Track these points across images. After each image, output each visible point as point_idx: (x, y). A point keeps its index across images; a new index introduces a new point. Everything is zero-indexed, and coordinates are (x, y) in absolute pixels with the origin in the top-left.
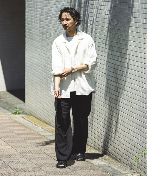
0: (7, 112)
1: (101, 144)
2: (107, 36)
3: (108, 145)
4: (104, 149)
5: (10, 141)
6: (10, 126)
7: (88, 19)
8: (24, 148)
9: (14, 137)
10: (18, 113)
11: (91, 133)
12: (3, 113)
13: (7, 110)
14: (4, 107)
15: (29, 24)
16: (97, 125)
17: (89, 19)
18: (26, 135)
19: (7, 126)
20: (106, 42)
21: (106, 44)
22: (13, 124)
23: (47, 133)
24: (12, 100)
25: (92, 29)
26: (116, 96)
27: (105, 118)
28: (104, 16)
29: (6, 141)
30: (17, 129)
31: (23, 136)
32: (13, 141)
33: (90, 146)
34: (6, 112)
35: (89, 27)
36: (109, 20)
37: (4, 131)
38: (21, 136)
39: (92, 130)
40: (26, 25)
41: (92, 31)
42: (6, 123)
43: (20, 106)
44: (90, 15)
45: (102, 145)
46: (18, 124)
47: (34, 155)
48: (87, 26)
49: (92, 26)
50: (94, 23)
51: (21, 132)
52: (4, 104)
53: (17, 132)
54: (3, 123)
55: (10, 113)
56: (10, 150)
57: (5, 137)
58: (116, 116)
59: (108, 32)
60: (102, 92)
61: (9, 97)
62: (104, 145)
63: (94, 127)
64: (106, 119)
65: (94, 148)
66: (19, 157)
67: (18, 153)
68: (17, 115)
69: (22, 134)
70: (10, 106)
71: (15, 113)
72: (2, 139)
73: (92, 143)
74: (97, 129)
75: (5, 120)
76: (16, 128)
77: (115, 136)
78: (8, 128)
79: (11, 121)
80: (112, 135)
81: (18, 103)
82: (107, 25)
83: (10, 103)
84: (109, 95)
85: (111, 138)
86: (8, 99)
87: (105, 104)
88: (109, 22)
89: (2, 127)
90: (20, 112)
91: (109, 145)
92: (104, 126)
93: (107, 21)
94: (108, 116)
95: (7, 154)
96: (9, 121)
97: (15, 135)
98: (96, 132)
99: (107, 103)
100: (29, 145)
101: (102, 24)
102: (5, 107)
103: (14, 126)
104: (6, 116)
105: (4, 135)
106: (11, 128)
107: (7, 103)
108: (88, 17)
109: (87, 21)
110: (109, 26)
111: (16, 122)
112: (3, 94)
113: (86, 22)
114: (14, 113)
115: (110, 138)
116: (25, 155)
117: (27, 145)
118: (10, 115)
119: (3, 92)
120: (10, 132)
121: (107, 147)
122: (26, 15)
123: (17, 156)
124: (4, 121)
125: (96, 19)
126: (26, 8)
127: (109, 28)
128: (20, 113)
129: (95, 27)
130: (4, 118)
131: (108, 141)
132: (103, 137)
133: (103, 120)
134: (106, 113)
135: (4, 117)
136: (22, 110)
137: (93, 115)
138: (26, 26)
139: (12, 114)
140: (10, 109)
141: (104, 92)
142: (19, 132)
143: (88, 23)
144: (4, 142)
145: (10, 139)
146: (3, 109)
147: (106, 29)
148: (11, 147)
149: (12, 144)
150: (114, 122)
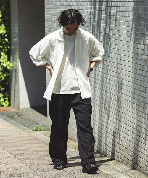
0: (28, 129)
1: (130, 157)
2: (132, 27)
3: (137, 158)
4: (134, 163)
5: (25, 159)
6: (28, 144)
7: (110, 10)
8: (39, 165)
9: (30, 154)
10: (39, 129)
11: (119, 146)
12: (22, 130)
13: (27, 127)
14: (24, 124)
15: (48, 24)
16: (125, 135)
17: (112, 10)
18: (45, 152)
19: (25, 144)
20: (131, 34)
21: (131, 37)
22: (32, 141)
23: (70, 149)
24: (36, 117)
25: (116, 20)
26: (144, 98)
27: (133, 126)
28: (128, 4)
29: (20, 159)
30: (35, 147)
31: (41, 154)
32: (28, 159)
33: (118, 161)
34: (26, 129)
35: (112, 19)
36: (134, 8)
37: (21, 148)
38: (39, 153)
39: (119, 141)
40: (46, 25)
41: (116, 23)
42: (24, 140)
43: (44, 123)
44: (113, 5)
45: (132, 159)
46: (38, 141)
47: (50, 172)
48: (110, 18)
49: (116, 18)
50: (118, 13)
51: (40, 149)
52: (25, 121)
53: (34, 150)
54: (20, 140)
55: (30, 130)
56: (23, 168)
57: (19, 155)
58: (145, 122)
59: (133, 22)
60: (129, 95)
61: (32, 114)
62: (133, 159)
63: (121, 138)
64: (135, 127)
65: (123, 163)
66: (32, 175)
67: (32, 171)
68: (38, 132)
69: (40, 151)
70: (32, 123)
71: (36, 130)
72: (16, 157)
73: (120, 157)
74: (125, 140)
75: (23, 137)
76: (34, 145)
77: (145, 147)
78: (25, 145)
79: (30, 138)
80: (141, 145)
81: (42, 120)
82: (131, 14)
83: (32, 120)
84: (136, 97)
85: (141, 149)
86: (31, 116)
87: (132, 109)
88: (134, 11)
89: (19, 145)
90: (42, 128)
91: (139, 157)
92: (133, 135)
93: (131, 9)
94: (136, 122)
95: (19, 172)
96: (28, 138)
97: (32, 152)
98: (124, 144)
99: (135, 107)
100: (46, 162)
101: (126, 13)
102: (26, 125)
103: (33, 143)
104: (25, 133)
105: (19, 152)
106: (29, 146)
107: (29, 120)
108: (111, 7)
109: (110, 13)
110: (133, 15)
111: (36, 139)
112: (26, 111)
113: (108, 14)
114: (34, 130)
115: (139, 149)
116: (40, 173)
117: (44, 162)
118: (30, 132)
119: (27, 108)
120: (27, 150)
121: (137, 160)
122: (45, 14)
123: (31, 174)
124: (22, 139)
125: (119, 8)
126: (46, 6)
127: (133, 17)
128: (42, 130)
129: (119, 19)
130: (22, 136)
131: (138, 152)
132: (132, 149)
133: (131, 129)
134: (134, 120)
135: (23, 134)
136: (46, 127)
137: (120, 123)
138: (46, 27)
139: (33, 131)
140: (32, 126)
141: (131, 94)
142: (38, 149)
143: (111, 14)
144: (17, 160)
145: (25, 157)
146: (23, 126)
147: (131, 18)
148: (24, 165)
149: (27, 162)
150: (143, 129)
